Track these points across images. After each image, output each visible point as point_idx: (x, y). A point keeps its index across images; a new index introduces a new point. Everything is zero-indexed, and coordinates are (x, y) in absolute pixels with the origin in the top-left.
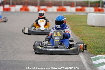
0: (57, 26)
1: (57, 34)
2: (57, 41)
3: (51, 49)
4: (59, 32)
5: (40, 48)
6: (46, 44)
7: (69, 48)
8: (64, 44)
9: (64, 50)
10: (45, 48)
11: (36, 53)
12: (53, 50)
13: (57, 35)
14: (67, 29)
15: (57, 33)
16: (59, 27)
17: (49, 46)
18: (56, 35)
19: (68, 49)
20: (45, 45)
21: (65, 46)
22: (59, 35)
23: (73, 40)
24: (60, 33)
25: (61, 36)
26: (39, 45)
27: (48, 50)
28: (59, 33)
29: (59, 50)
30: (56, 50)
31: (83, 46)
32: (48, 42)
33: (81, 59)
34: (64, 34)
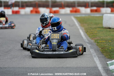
2: (54, 43)
3: (49, 53)
4: (56, 34)
6: (43, 47)
7: (68, 51)
9: (62, 53)
10: (42, 51)
11: (33, 57)
12: (51, 53)
15: (55, 35)
17: (46, 50)
18: (54, 37)
19: (66, 51)
20: (42, 49)
21: (63, 49)
23: (71, 42)
24: (58, 35)
25: (58, 38)
26: (36, 49)
27: (45, 53)
29: (57, 53)
30: (54, 53)
31: (82, 48)
32: (45, 45)
33: (96, 64)
34: (62, 36)
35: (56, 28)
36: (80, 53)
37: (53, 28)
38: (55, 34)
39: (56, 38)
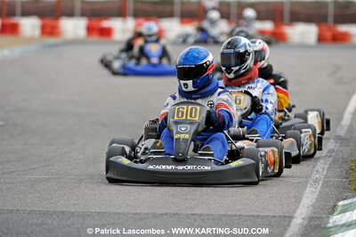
0: (185, 84)
1: (183, 113)
2: (182, 136)
3: (164, 167)
4: (190, 107)
5: (126, 161)
6: (146, 149)
7: (227, 162)
8: (208, 149)
9: (206, 168)
10: (142, 162)
11: (111, 181)
12: (169, 167)
13: (184, 118)
14: (219, 94)
15: (185, 111)
16: (191, 88)
17: (155, 156)
18: (182, 116)
19: (223, 164)
20: (144, 153)
21: (212, 155)
22: (191, 116)
23: (244, 136)
24: (196, 109)
25: (197, 119)
26: (123, 153)
27: (151, 167)
28: (192, 109)
29: (189, 167)
30: (180, 168)
31: (277, 156)
32: (154, 141)
34: (209, 114)
35: (190, 83)
36: (270, 170)
37: (182, 82)
38: (185, 107)
39: (189, 118)
